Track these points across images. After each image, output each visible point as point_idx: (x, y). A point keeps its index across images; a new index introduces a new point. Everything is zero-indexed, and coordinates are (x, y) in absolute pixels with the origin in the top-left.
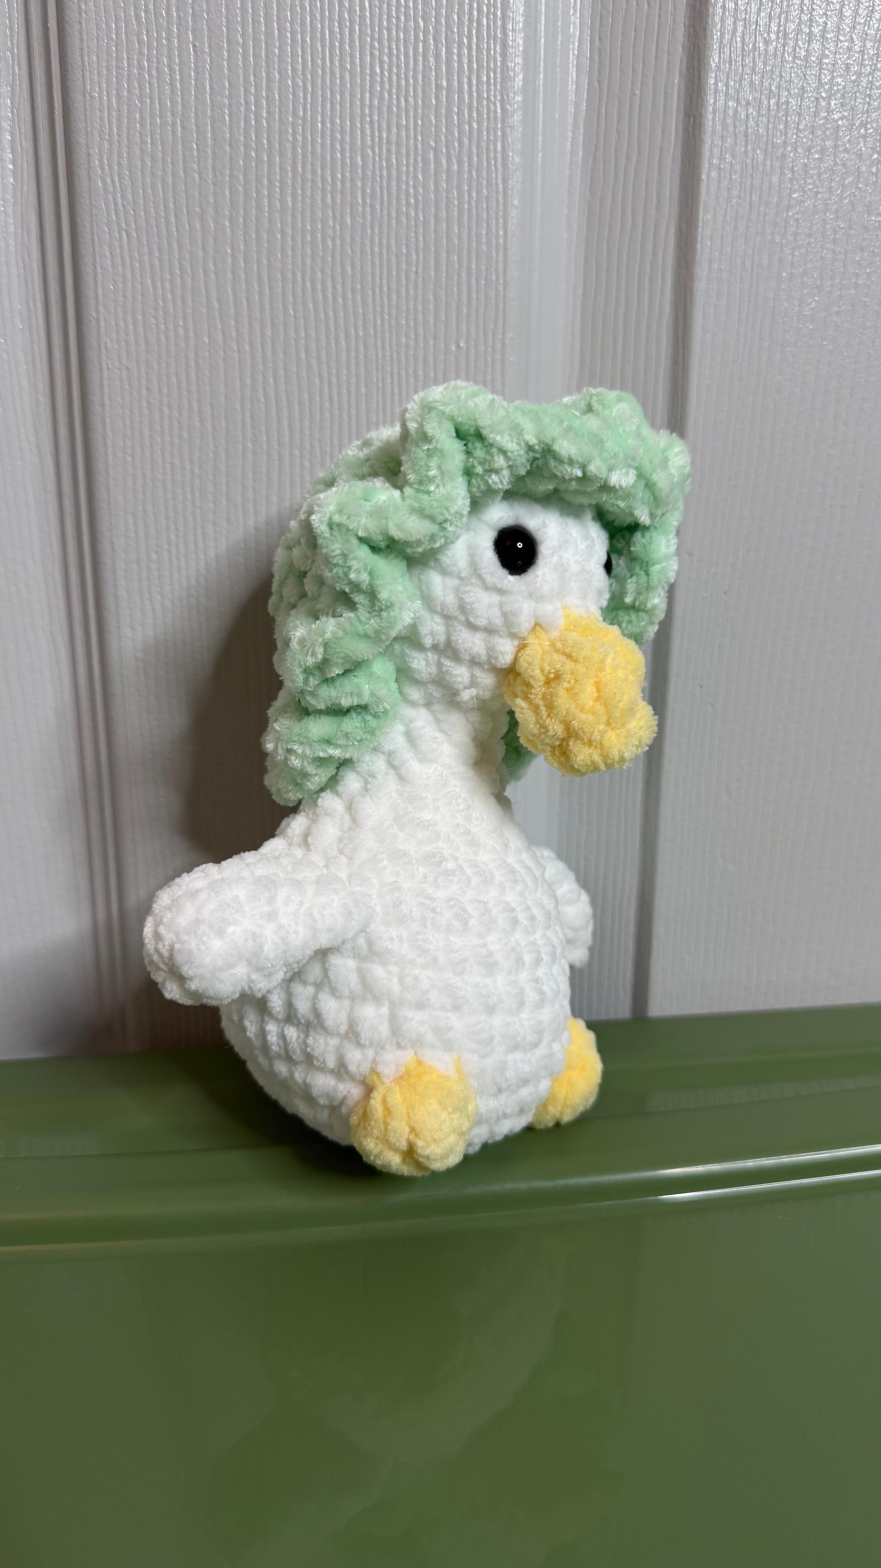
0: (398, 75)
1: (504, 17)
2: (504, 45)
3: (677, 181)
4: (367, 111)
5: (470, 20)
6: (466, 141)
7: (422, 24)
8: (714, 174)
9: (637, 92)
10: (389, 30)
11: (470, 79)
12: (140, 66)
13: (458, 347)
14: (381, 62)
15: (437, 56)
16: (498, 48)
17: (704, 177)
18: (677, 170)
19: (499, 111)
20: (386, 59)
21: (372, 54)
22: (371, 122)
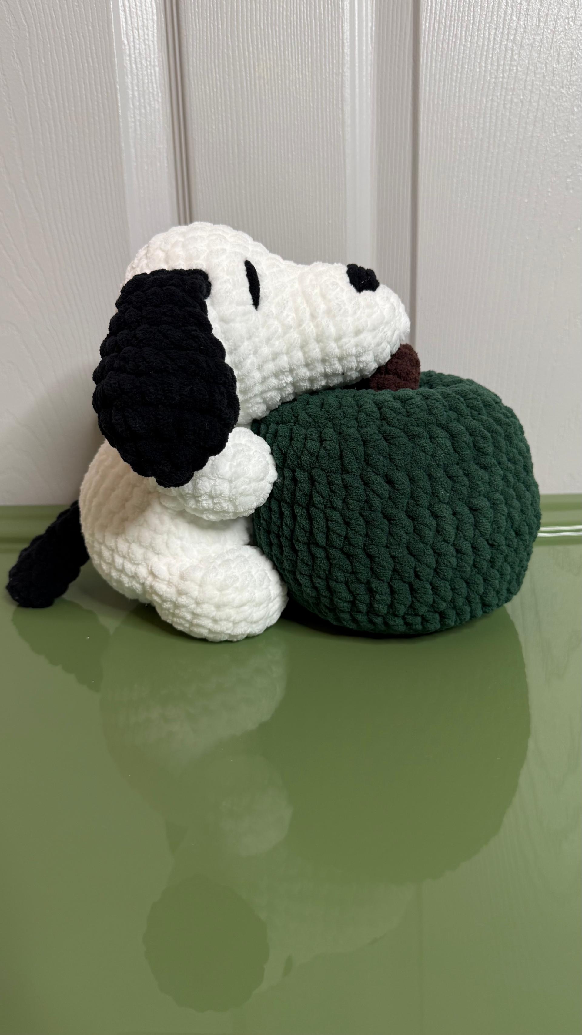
0: (304, 124)
2: (342, 110)
3: (411, 156)
4: (293, 138)
5: (330, 102)
6: (329, 146)
7: (312, 104)
8: (424, 151)
9: (395, 123)
10: (300, 108)
11: (330, 123)
12: (212, 128)
13: (329, 223)
15: (318, 116)
19: (341, 135)
21: (294, 117)
22: (294, 142)
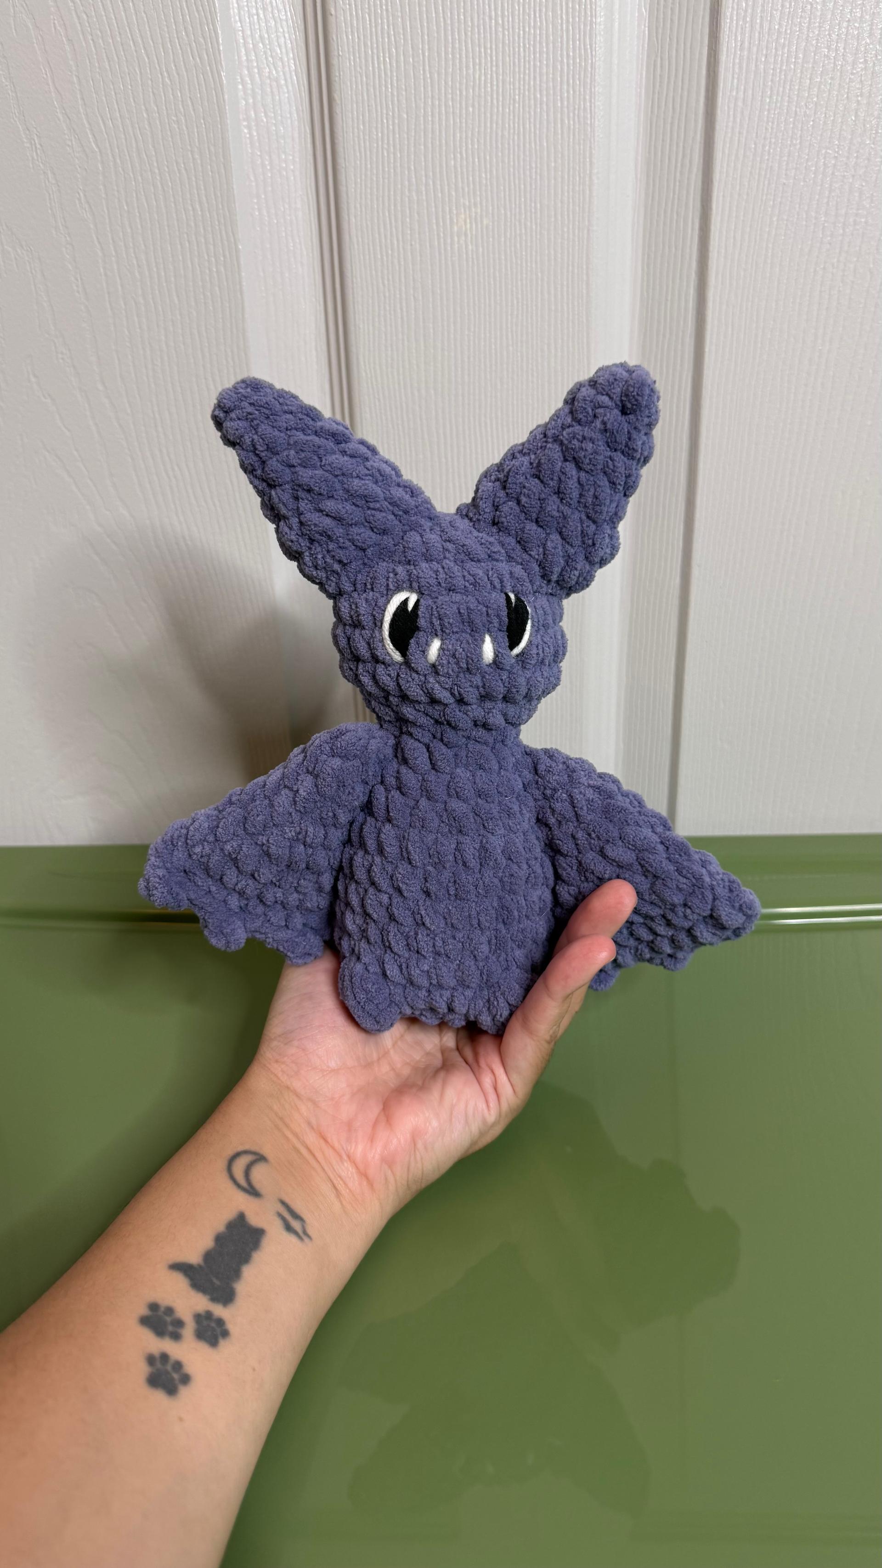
0: (527, 305)
1: (587, 268)
3: (692, 349)
4: (509, 326)
5: (568, 271)
6: (565, 338)
7: (539, 274)
9: (669, 298)
10: (521, 280)
11: (568, 304)
14: (517, 298)
15: (549, 293)
16: (584, 287)
17: (707, 350)
18: (693, 343)
19: (585, 321)
20: (520, 296)
21: (512, 295)
22: (512, 331)
